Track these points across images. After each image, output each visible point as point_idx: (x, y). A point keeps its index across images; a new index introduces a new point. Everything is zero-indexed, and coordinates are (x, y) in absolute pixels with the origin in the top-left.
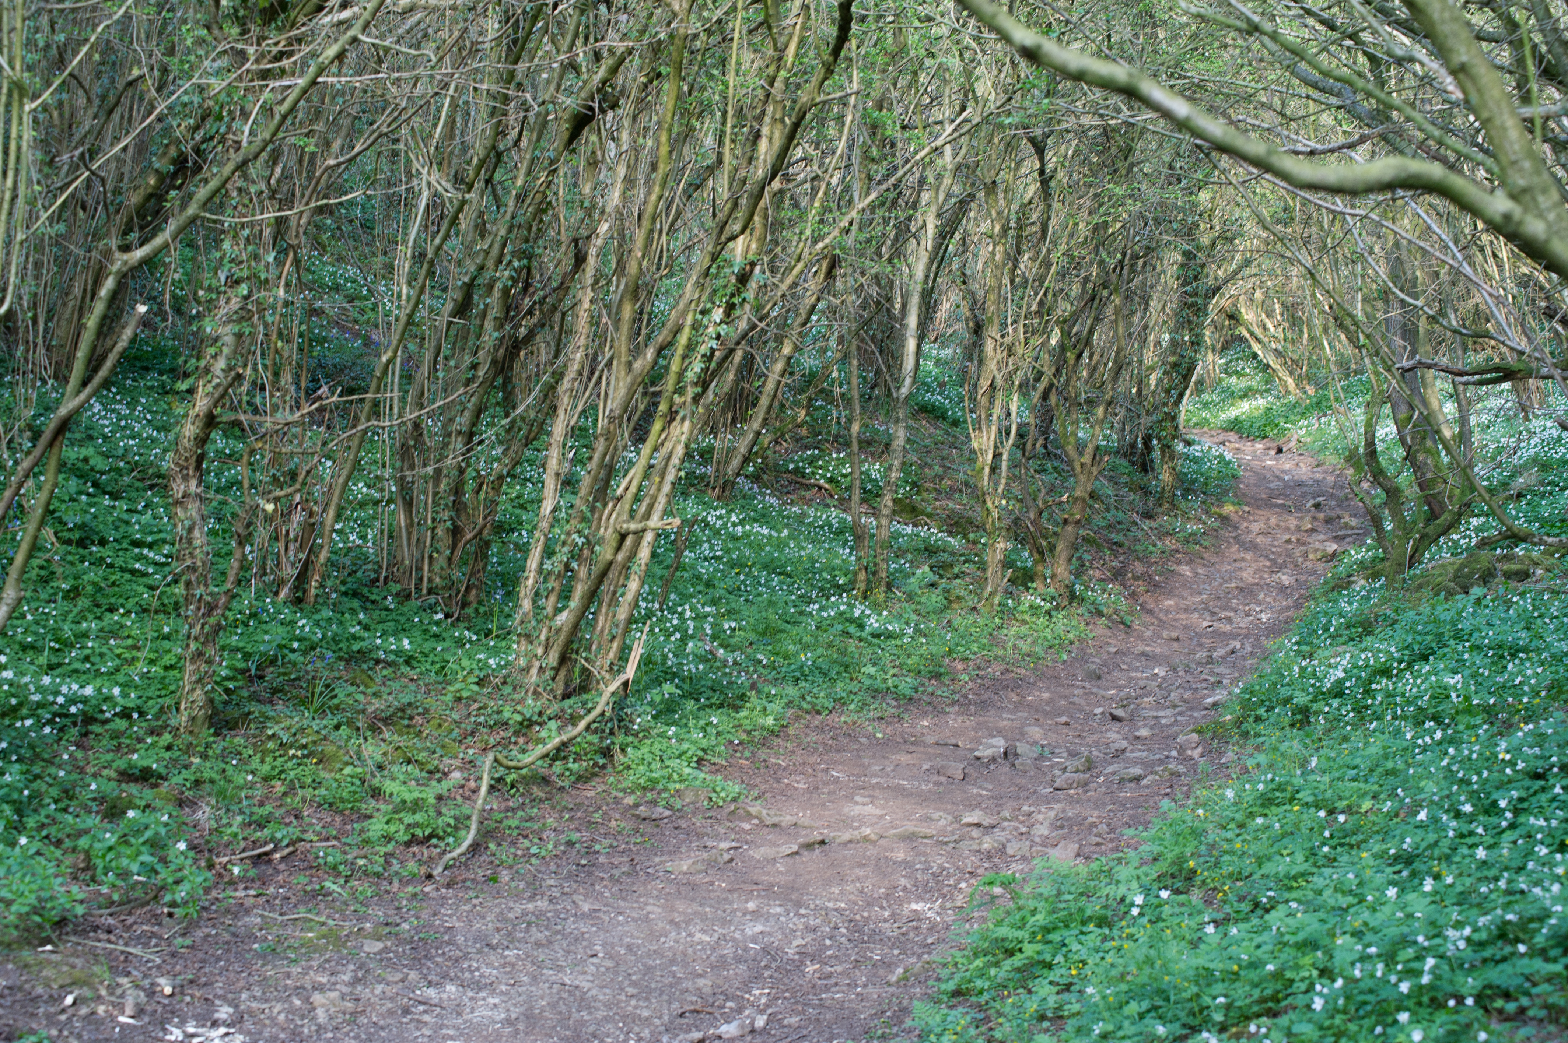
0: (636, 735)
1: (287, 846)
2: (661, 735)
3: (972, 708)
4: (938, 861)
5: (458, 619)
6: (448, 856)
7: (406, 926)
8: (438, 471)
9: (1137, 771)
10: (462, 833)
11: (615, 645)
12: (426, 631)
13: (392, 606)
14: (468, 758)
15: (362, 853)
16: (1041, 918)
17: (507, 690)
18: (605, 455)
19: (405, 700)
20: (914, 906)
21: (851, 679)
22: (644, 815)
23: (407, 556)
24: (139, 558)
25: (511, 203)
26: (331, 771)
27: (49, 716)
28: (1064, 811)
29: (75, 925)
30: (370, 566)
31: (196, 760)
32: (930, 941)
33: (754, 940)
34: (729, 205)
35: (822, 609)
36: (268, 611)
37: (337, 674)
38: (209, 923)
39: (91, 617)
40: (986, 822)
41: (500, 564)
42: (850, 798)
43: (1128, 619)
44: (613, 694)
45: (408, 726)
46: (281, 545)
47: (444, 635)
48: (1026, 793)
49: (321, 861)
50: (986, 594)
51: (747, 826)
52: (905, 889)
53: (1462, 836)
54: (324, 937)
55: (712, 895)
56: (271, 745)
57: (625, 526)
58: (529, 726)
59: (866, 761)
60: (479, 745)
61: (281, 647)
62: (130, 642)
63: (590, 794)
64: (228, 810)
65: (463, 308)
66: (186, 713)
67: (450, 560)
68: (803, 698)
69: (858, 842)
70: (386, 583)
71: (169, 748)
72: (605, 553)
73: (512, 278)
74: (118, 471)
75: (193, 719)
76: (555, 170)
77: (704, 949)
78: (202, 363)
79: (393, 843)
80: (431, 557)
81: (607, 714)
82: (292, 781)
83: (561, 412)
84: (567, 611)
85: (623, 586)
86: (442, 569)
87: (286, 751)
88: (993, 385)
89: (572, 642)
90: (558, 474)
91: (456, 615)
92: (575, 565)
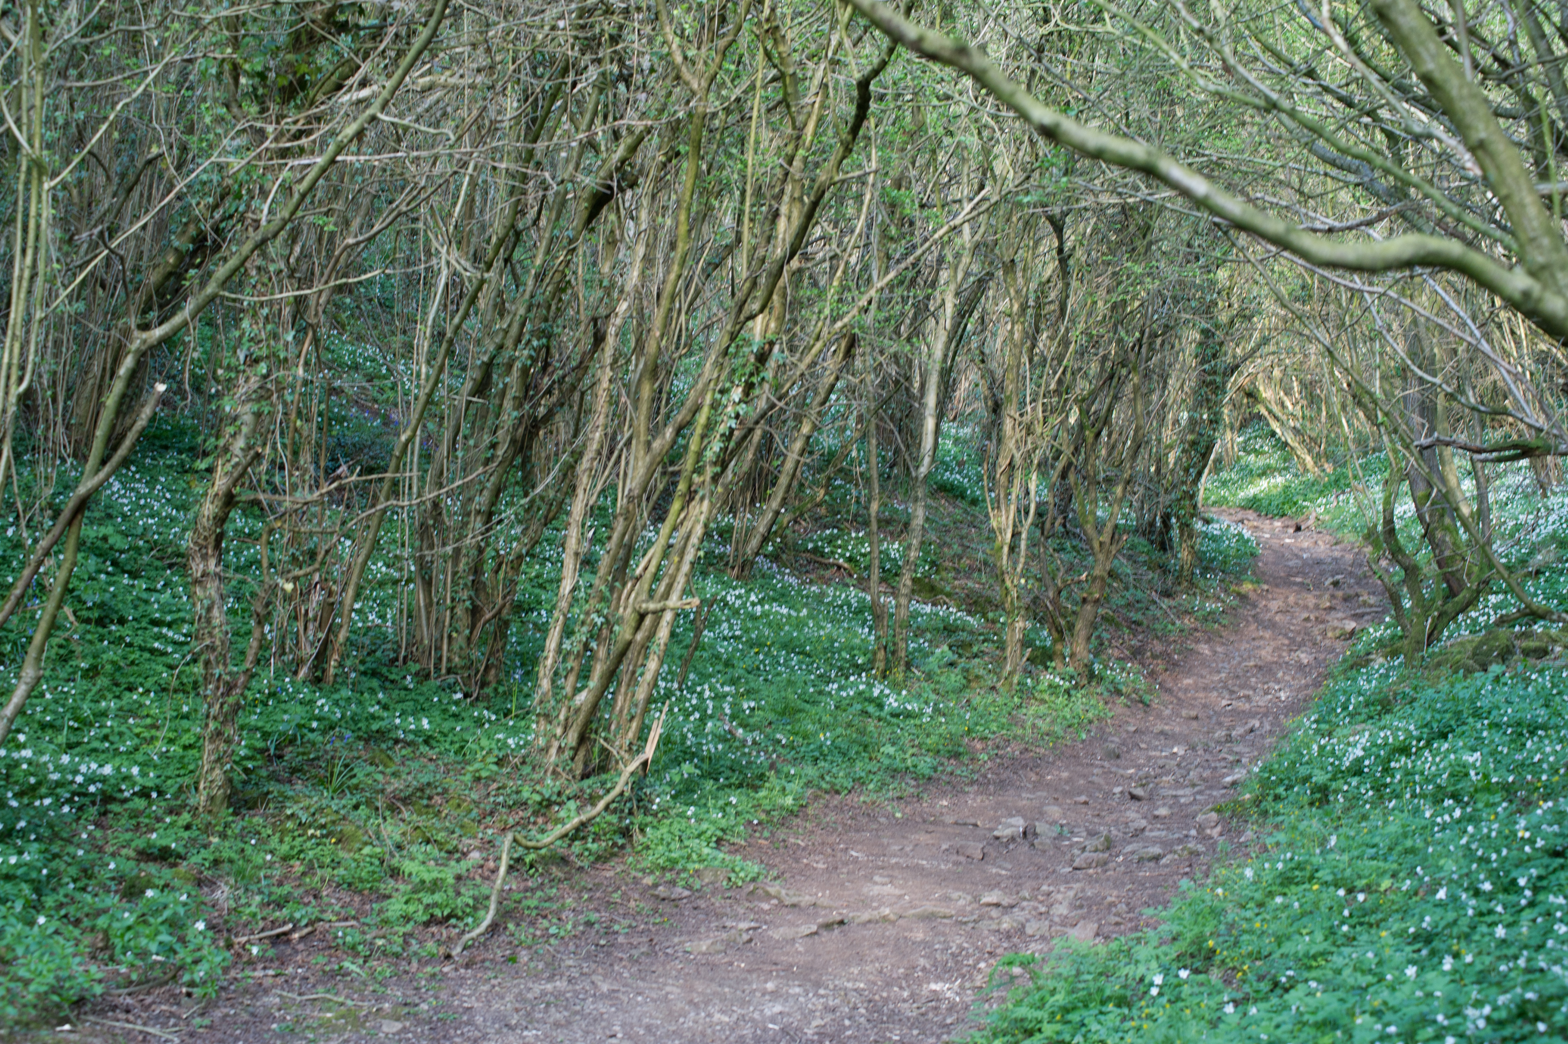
0: (655, 815)
1: (306, 926)
2: (679, 815)
3: (991, 788)
4: (957, 941)
5: (477, 699)
6: (467, 936)
7: (424, 1006)
8: (457, 551)
9: (1156, 850)
10: (481, 913)
11: (634, 725)
12: (445, 711)
13: (411, 686)
14: (487, 838)
15: (381, 933)
16: (1060, 998)
17: (526, 770)
18: (624, 535)
19: (425, 780)
20: (933, 986)
21: (871, 759)
22: (663, 895)
23: (426, 635)
24: (159, 637)
25: (530, 282)
26: (350, 851)
27: (68, 795)
28: (1083, 890)
29: (94, 1005)
30: (389, 646)
31: (215, 840)
32: (949, 1021)
33: (773, 1020)
34: (747, 285)
35: (841, 688)
36: (287, 690)
37: (356, 754)
38: (228, 1003)
39: (110, 696)
40: (1006, 902)
41: (519, 644)
42: (869, 878)
43: (1147, 698)
44: (632, 774)
45: (427, 806)
46: (300, 625)
47: (463, 714)
48: (1045, 873)
49: (340, 941)
50: (1005, 674)
51: (766, 906)
52: (924, 969)
53: (1481, 914)
54: (343, 1017)
55: (731, 975)
56: (290, 825)
57: (644, 606)
58: (548, 806)
59: (885, 841)
60: (498, 825)
61: (300, 726)
62: (149, 721)
63: (609, 874)
64: (247, 890)
65: (482, 387)
66: (205, 793)
67: (469, 639)
68: (822, 778)
69: (877, 922)
70: (405, 662)
71: (188, 827)
72: (623, 632)
73: (531, 357)
74: (138, 550)
75: (212, 799)
76: (574, 249)
77: (723, 1030)
78: (221, 442)
79: (412, 923)
80: (450, 637)
81: (626, 794)
82: (310, 861)
83: (580, 491)
84: (586, 691)
85: (642, 666)
86: (461, 648)
87: (305, 830)
88: (1011, 464)
89: (591, 722)
90: (577, 554)
91: (476, 695)
92: (594, 645)
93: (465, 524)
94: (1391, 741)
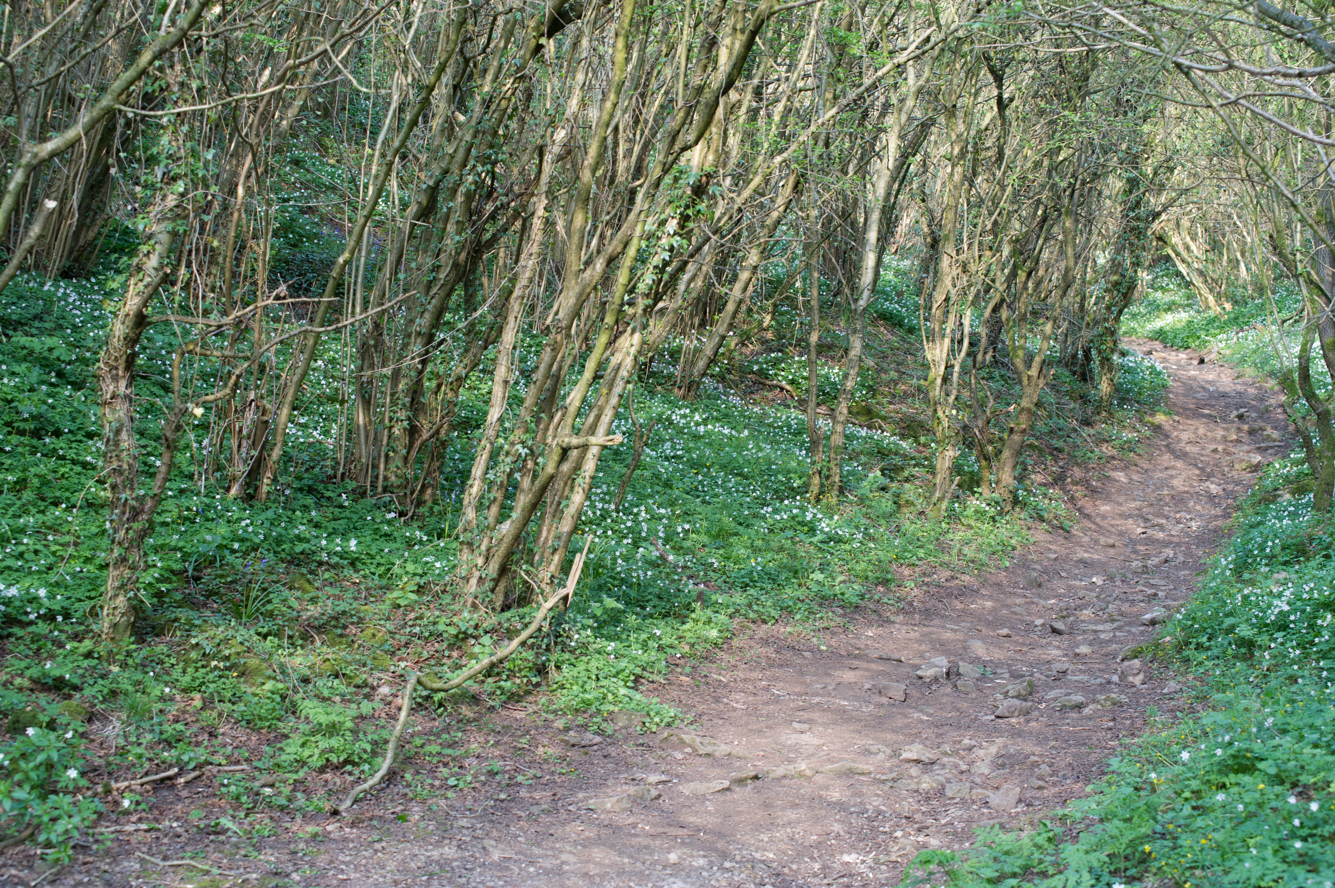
0: (573, 652)
1: (194, 769)
2: (599, 651)
3: (917, 617)
4: (875, 803)
5: (412, 518)
6: (361, 787)
7: (296, 877)
8: (397, 372)
9: (1078, 698)
10: (380, 759)
11: (556, 558)
12: (376, 531)
13: (346, 504)
14: (399, 671)
15: (270, 780)
17: (447, 599)
18: (551, 365)
19: (340, 609)
20: (846, 858)
21: (800, 585)
22: (573, 741)
23: (364, 452)
25: (477, 109)
26: (253, 684)
28: (1005, 746)
30: (328, 463)
31: (115, 669)
35: (776, 511)
36: (216, 508)
37: (274, 577)
38: (84, 868)
39: (34, 510)
40: (927, 755)
41: (462, 461)
42: (788, 724)
43: (1067, 524)
44: (551, 609)
45: (341, 636)
46: (234, 443)
47: (395, 534)
48: (967, 722)
49: (225, 790)
50: (934, 499)
51: (679, 756)
52: (838, 836)
55: (634, 841)
56: (193, 655)
57: (566, 440)
58: (463, 640)
59: (808, 678)
60: (411, 657)
61: (220, 547)
62: (67, 538)
63: (519, 715)
64: (138, 727)
65: (427, 211)
66: (107, 620)
67: (406, 459)
68: (750, 606)
69: (793, 777)
70: (342, 480)
71: (89, 655)
72: (547, 466)
73: (476, 183)
75: (115, 626)
76: (521, 77)
78: (135, 261)
79: (306, 768)
80: (387, 456)
81: (544, 629)
82: (212, 694)
83: (511, 319)
84: (508, 522)
85: (567, 498)
86: (398, 468)
87: (208, 661)
88: (947, 299)
89: (513, 554)
90: (506, 382)
91: (410, 514)
92: (517, 476)
93: (405, 346)
94: (1316, 596)
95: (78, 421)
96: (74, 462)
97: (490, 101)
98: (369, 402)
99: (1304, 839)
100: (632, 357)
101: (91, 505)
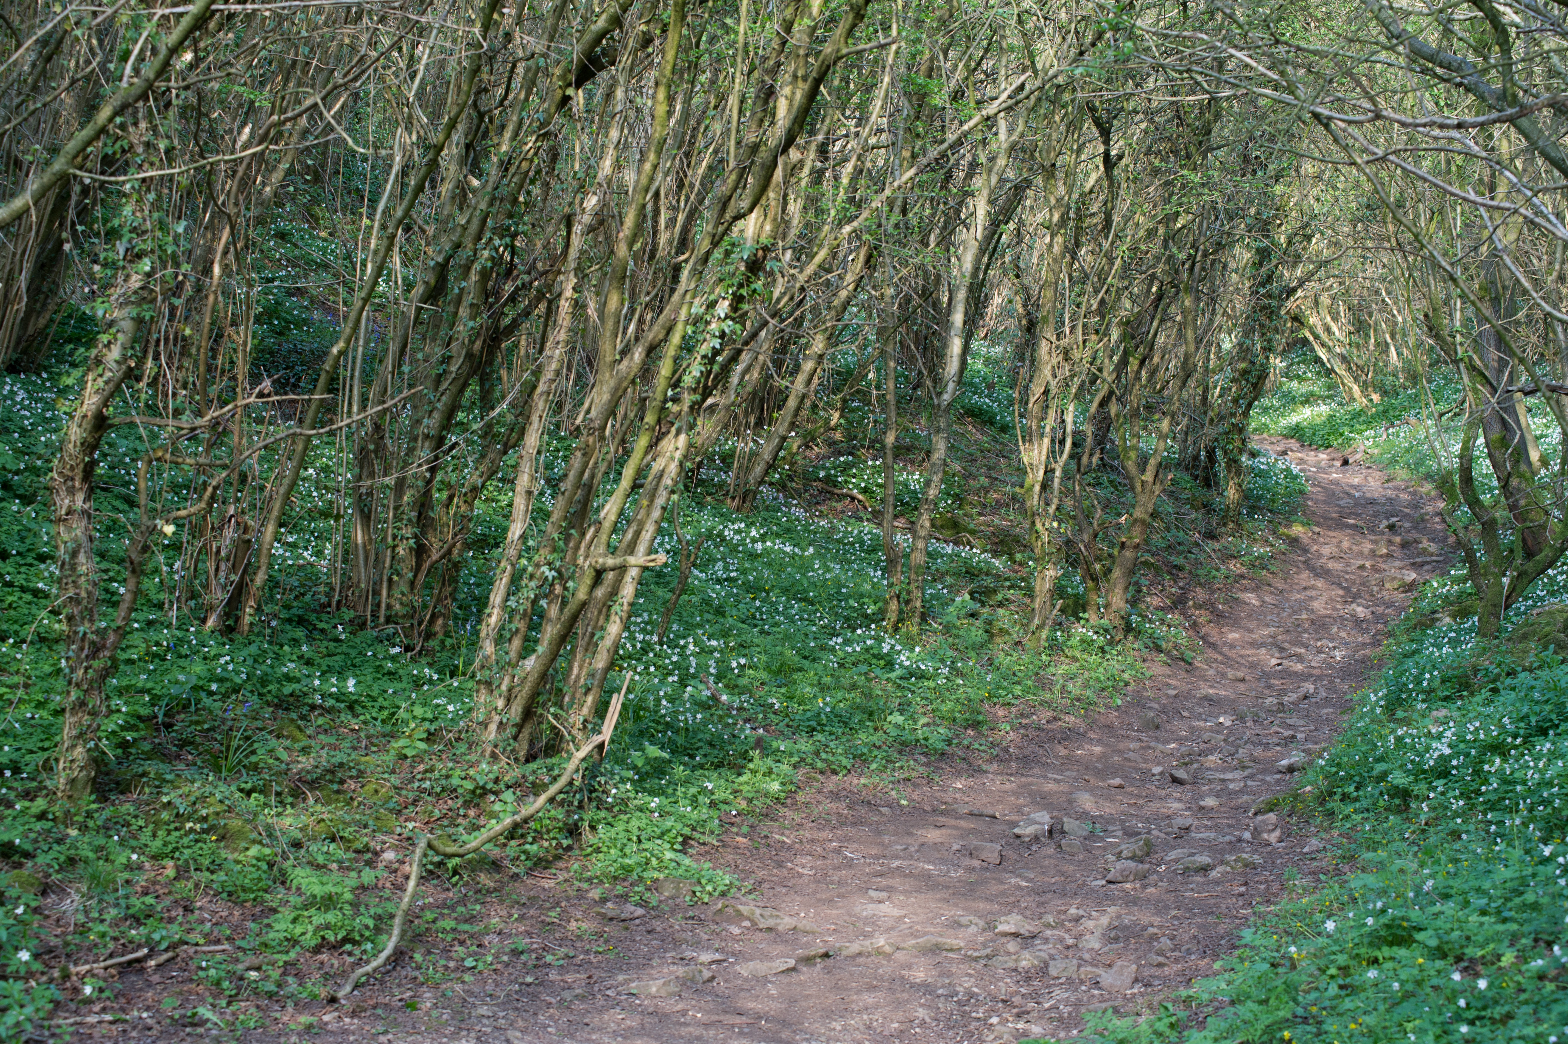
0: (610, 809)
1: (166, 950)
2: (641, 808)
3: (1013, 766)
4: (966, 984)
5: (420, 653)
6: (362, 969)
8: (401, 482)
9: (1204, 859)
10: (384, 937)
11: (590, 699)
12: (378, 668)
13: (343, 637)
14: (406, 833)
15: (256, 962)
17: (462, 748)
18: (582, 473)
19: (335, 761)
21: (876, 729)
22: (611, 914)
23: (363, 576)
25: (494, 172)
26: (235, 850)
28: (1119, 917)
30: (321, 588)
31: (73, 832)
35: (847, 642)
36: (190, 642)
37: (259, 724)
40: (1027, 928)
41: (478, 585)
42: (863, 892)
43: (1189, 654)
44: (584, 759)
45: (338, 792)
46: (211, 566)
47: (401, 672)
48: (1073, 888)
49: (203, 974)
50: (1033, 627)
51: (736, 931)
55: (684, 1031)
56: (165, 815)
57: (601, 560)
58: (481, 796)
59: (886, 838)
60: (421, 816)
61: (195, 688)
62: (16, 679)
63: (548, 884)
64: (100, 901)
65: (435, 293)
66: (63, 774)
67: (412, 584)
68: (817, 753)
69: (869, 955)
70: (338, 608)
71: (42, 816)
72: (579, 591)
73: (492, 259)
75: (72, 782)
76: (545, 135)
78: (93, 352)
79: (298, 948)
80: (390, 580)
81: (576, 783)
82: (186, 861)
83: (535, 419)
84: (533, 657)
85: (602, 629)
86: (403, 594)
87: (183, 823)
88: (1046, 392)
89: (539, 694)
90: (529, 493)
91: (418, 649)
92: (543, 603)
93: (411, 451)
94: (1482, 736)
95: (28, 541)
96: (23, 589)
97: (509, 162)
98: (369, 518)
99: (1471, 1023)
100: (676, 463)
101: (44, 640)
